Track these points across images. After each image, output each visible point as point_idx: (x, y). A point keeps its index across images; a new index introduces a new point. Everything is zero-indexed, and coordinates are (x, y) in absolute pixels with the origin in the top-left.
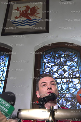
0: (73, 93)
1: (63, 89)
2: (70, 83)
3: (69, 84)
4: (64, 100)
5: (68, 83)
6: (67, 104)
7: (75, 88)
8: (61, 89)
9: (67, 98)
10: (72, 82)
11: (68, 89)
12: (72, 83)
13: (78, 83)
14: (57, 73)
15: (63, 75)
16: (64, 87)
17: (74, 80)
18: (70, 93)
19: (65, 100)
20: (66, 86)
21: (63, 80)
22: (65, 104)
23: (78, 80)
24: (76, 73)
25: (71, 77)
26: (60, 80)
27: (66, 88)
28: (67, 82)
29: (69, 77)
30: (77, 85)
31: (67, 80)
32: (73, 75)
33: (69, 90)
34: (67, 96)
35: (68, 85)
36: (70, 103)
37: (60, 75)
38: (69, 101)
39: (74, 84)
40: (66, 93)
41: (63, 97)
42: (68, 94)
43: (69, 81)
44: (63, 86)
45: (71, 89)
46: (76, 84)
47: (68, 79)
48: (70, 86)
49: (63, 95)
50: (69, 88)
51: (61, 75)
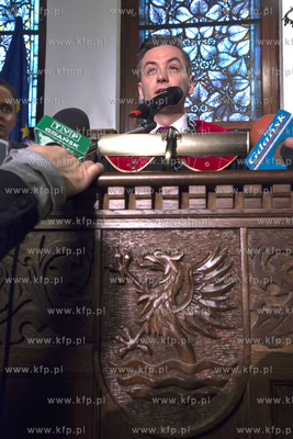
0: (227, 67)
1: (201, 57)
2: (222, 39)
3: (219, 41)
4: (202, 89)
5: (217, 38)
6: (209, 97)
7: (235, 55)
8: (197, 57)
9: (210, 81)
10: (228, 34)
11: (215, 56)
12: (226, 39)
13: (243, 40)
14: (189, 8)
15: (204, 15)
16: (206, 50)
17: (234, 29)
18: (221, 69)
19: (206, 88)
20: (210, 49)
21: (202, 29)
22: (203, 99)
23: (246, 30)
24: (242, 8)
25: (228, 19)
26: (195, 30)
27: (210, 53)
28: (213, 36)
29: (222, 20)
30: (240, 45)
31: (214, 30)
32: (231, 15)
33: (218, 61)
34: (212, 78)
35: (216, 45)
36: (217, 94)
37: (195, 16)
38: (217, 90)
39: (233, 43)
40: (209, 69)
41: (200, 80)
42: (215, 70)
43: (220, 33)
44: (202, 49)
45: (222, 55)
46: (237, 43)
47: (217, 28)
48: (221, 47)
49: (200, 74)
50: (218, 53)
51: (198, 14)
